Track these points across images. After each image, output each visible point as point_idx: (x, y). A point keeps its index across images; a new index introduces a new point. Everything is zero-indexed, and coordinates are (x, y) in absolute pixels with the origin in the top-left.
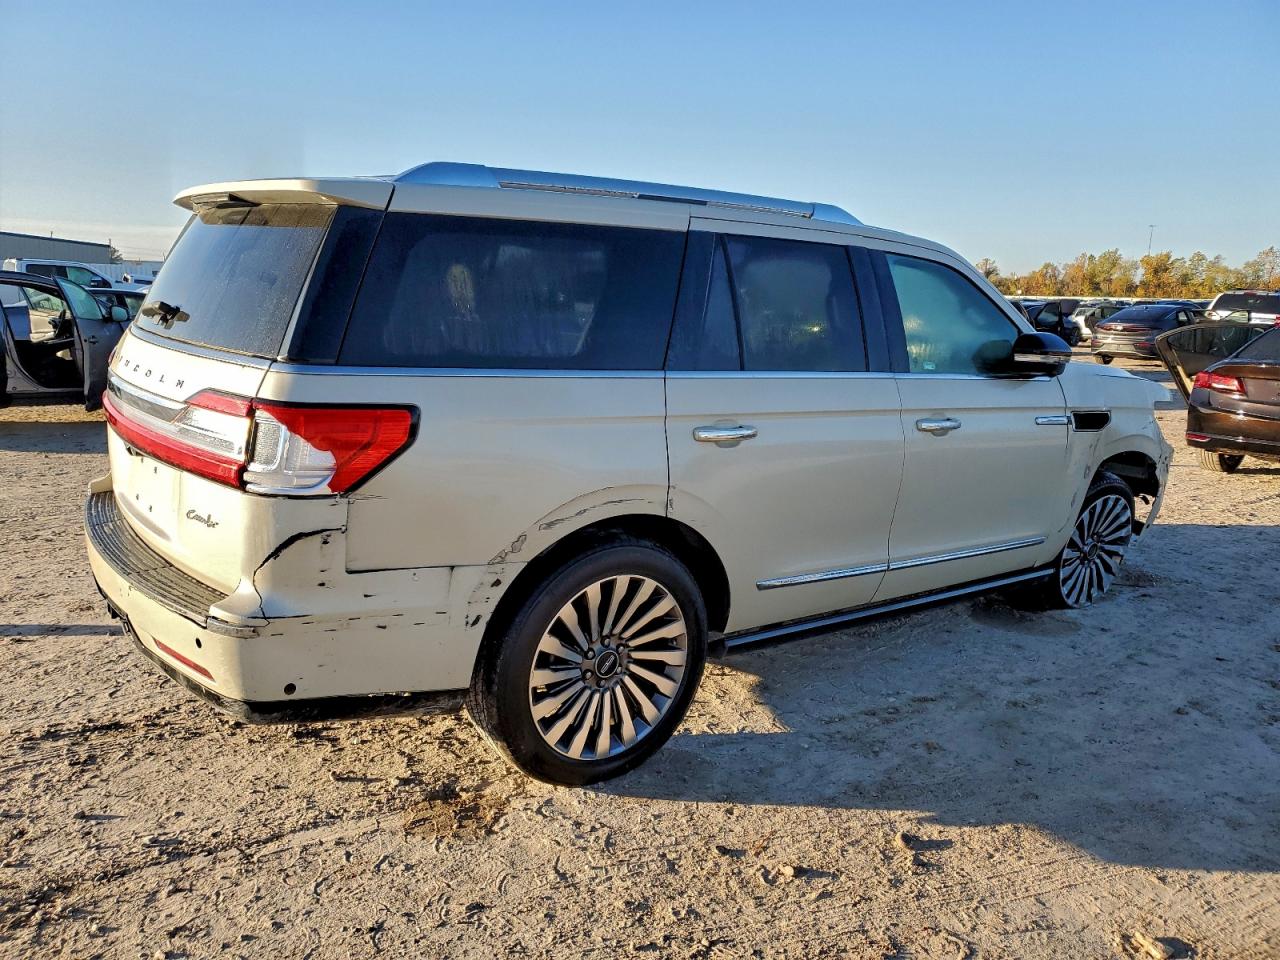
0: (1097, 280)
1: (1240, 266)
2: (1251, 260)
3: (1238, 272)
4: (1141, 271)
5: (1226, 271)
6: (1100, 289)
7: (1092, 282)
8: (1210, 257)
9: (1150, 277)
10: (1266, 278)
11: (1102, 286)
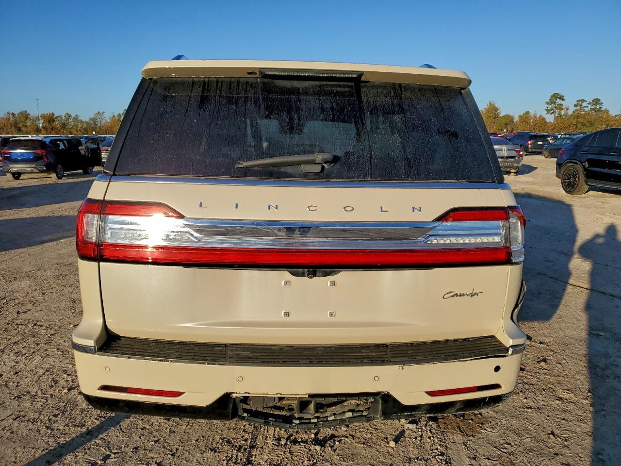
0: (19, 126)
1: (88, 120)
2: (91, 118)
3: (87, 123)
4: (41, 121)
5: (82, 122)
6: (21, 131)
7: (16, 127)
8: (73, 115)
9: (47, 124)
10: (99, 125)
11: (22, 129)
